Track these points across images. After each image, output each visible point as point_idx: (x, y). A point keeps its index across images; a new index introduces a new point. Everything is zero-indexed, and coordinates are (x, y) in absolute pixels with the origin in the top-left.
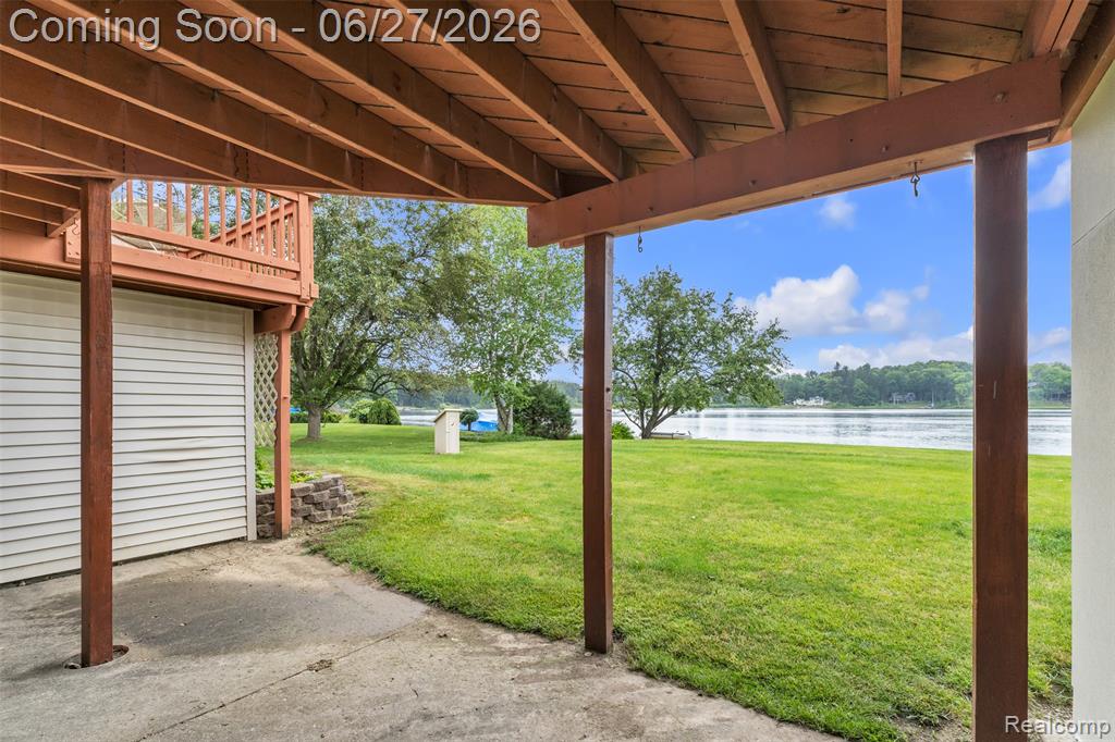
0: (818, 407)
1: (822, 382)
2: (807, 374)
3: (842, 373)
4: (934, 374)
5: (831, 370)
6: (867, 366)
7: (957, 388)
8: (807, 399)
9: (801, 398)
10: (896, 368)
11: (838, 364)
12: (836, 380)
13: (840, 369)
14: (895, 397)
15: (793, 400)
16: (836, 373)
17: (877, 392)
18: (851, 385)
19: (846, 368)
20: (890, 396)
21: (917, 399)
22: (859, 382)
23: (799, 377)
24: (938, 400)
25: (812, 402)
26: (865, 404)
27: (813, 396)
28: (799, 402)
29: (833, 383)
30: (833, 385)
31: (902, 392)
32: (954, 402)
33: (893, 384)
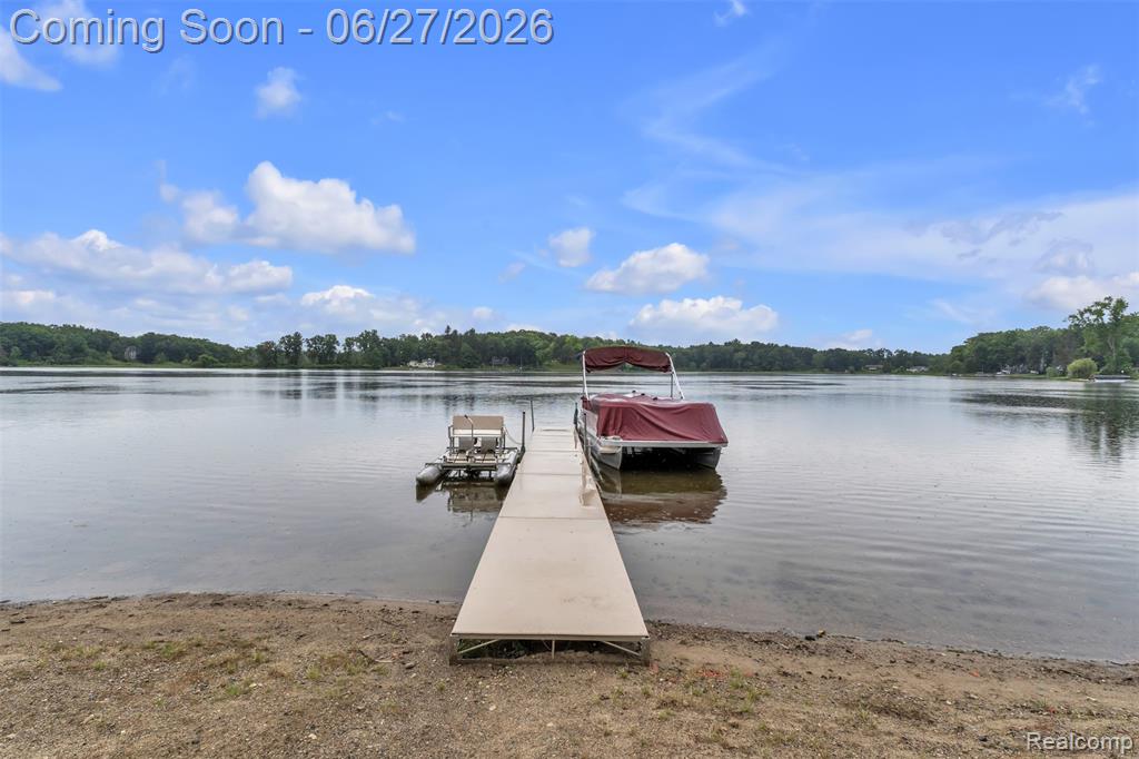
0: (431, 368)
1: (436, 345)
2: (423, 336)
3: (451, 338)
4: (523, 341)
5: (441, 332)
6: (472, 331)
7: (538, 353)
8: (420, 361)
9: (416, 359)
10: (498, 335)
11: (448, 328)
12: (447, 342)
13: (451, 333)
14: (494, 361)
15: (407, 360)
16: (447, 337)
17: (479, 356)
18: (459, 349)
19: (455, 332)
20: (490, 359)
21: (510, 363)
22: (465, 346)
23: (414, 339)
24: (525, 364)
25: (425, 364)
26: (468, 366)
27: (426, 358)
28: (412, 364)
29: (444, 346)
30: (444, 348)
31: (499, 356)
32: (535, 366)
33: (492, 349)
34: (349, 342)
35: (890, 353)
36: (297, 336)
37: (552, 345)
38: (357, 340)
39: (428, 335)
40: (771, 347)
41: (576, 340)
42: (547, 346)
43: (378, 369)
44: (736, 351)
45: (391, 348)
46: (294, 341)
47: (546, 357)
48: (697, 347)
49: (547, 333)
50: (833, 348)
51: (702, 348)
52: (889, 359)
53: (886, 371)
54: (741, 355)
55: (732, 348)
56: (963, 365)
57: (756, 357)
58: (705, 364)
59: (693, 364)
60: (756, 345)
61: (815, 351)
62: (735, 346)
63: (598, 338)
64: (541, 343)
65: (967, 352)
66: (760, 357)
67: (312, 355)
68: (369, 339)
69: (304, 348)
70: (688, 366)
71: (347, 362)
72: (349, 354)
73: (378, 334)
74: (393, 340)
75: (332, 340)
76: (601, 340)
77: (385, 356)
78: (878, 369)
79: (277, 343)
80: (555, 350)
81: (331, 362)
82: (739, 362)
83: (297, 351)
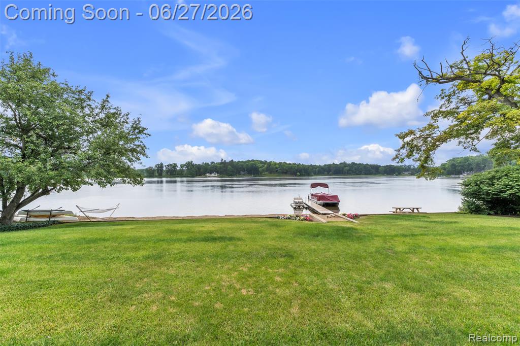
0: (215, 177)
1: (217, 167)
2: (211, 163)
3: (223, 163)
4: (253, 164)
5: (220, 161)
6: (232, 160)
7: (260, 169)
8: (211, 174)
9: (209, 173)
10: (242, 162)
11: (222, 160)
12: (222, 165)
13: (223, 161)
14: (242, 173)
15: (206, 174)
16: (222, 163)
17: (235, 171)
18: (227, 168)
19: (225, 161)
20: (240, 172)
21: (248, 174)
22: (229, 166)
23: (207, 164)
24: (254, 174)
25: (213, 175)
26: (231, 175)
27: (213, 172)
28: (208, 175)
29: (220, 167)
31: (244, 170)
32: (259, 175)
33: (241, 168)
34: (182, 166)
35: (414, 166)
36: (162, 164)
37: (266, 166)
38: (185, 165)
39: (213, 162)
40: (360, 165)
41: (276, 164)
42: (263, 166)
43: (194, 177)
44: (345, 166)
45: (198, 168)
46: (161, 166)
47: (263, 171)
48: (327, 165)
49: (263, 161)
50: (388, 165)
51: (330, 165)
52: (414, 169)
53: (412, 174)
54: (347, 168)
55: (342, 165)
56: (445, 172)
57: (353, 169)
58: (331, 173)
59: (326, 172)
60: (353, 164)
61: (380, 166)
62: (344, 164)
63: (284, 162)
64: (261, 165)
65: (447, 166)
66: (356, 169)
67: (167, 172)
68: (189, 165)
69: (164, 169)
70: (323, 173)
71: (180, 174)
72: (182, 171)
73: (193, 163)
74: (199, 165)
75: (175, 165)
76: (286, 163)
77: (196, 171)
78: (409, 173)
79: (154, 167)
80: (267, 167)
81: (175, 175)
82: (346, 171)
83: (162, 170)
